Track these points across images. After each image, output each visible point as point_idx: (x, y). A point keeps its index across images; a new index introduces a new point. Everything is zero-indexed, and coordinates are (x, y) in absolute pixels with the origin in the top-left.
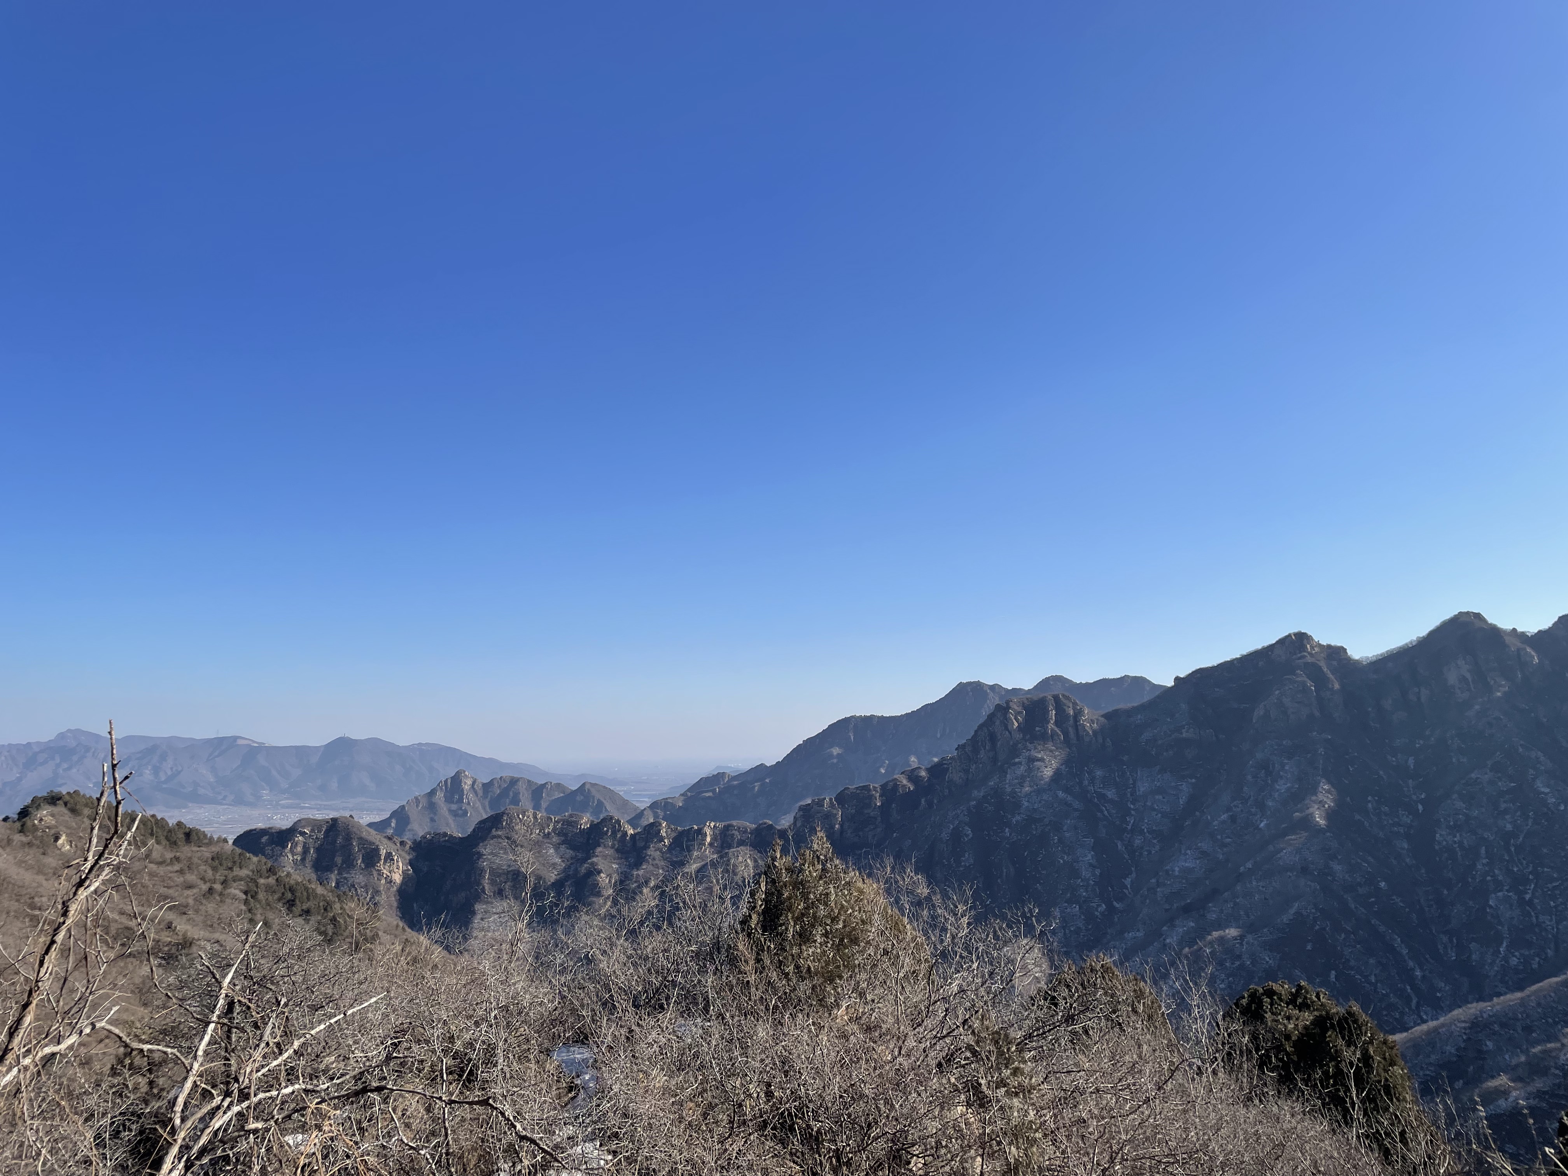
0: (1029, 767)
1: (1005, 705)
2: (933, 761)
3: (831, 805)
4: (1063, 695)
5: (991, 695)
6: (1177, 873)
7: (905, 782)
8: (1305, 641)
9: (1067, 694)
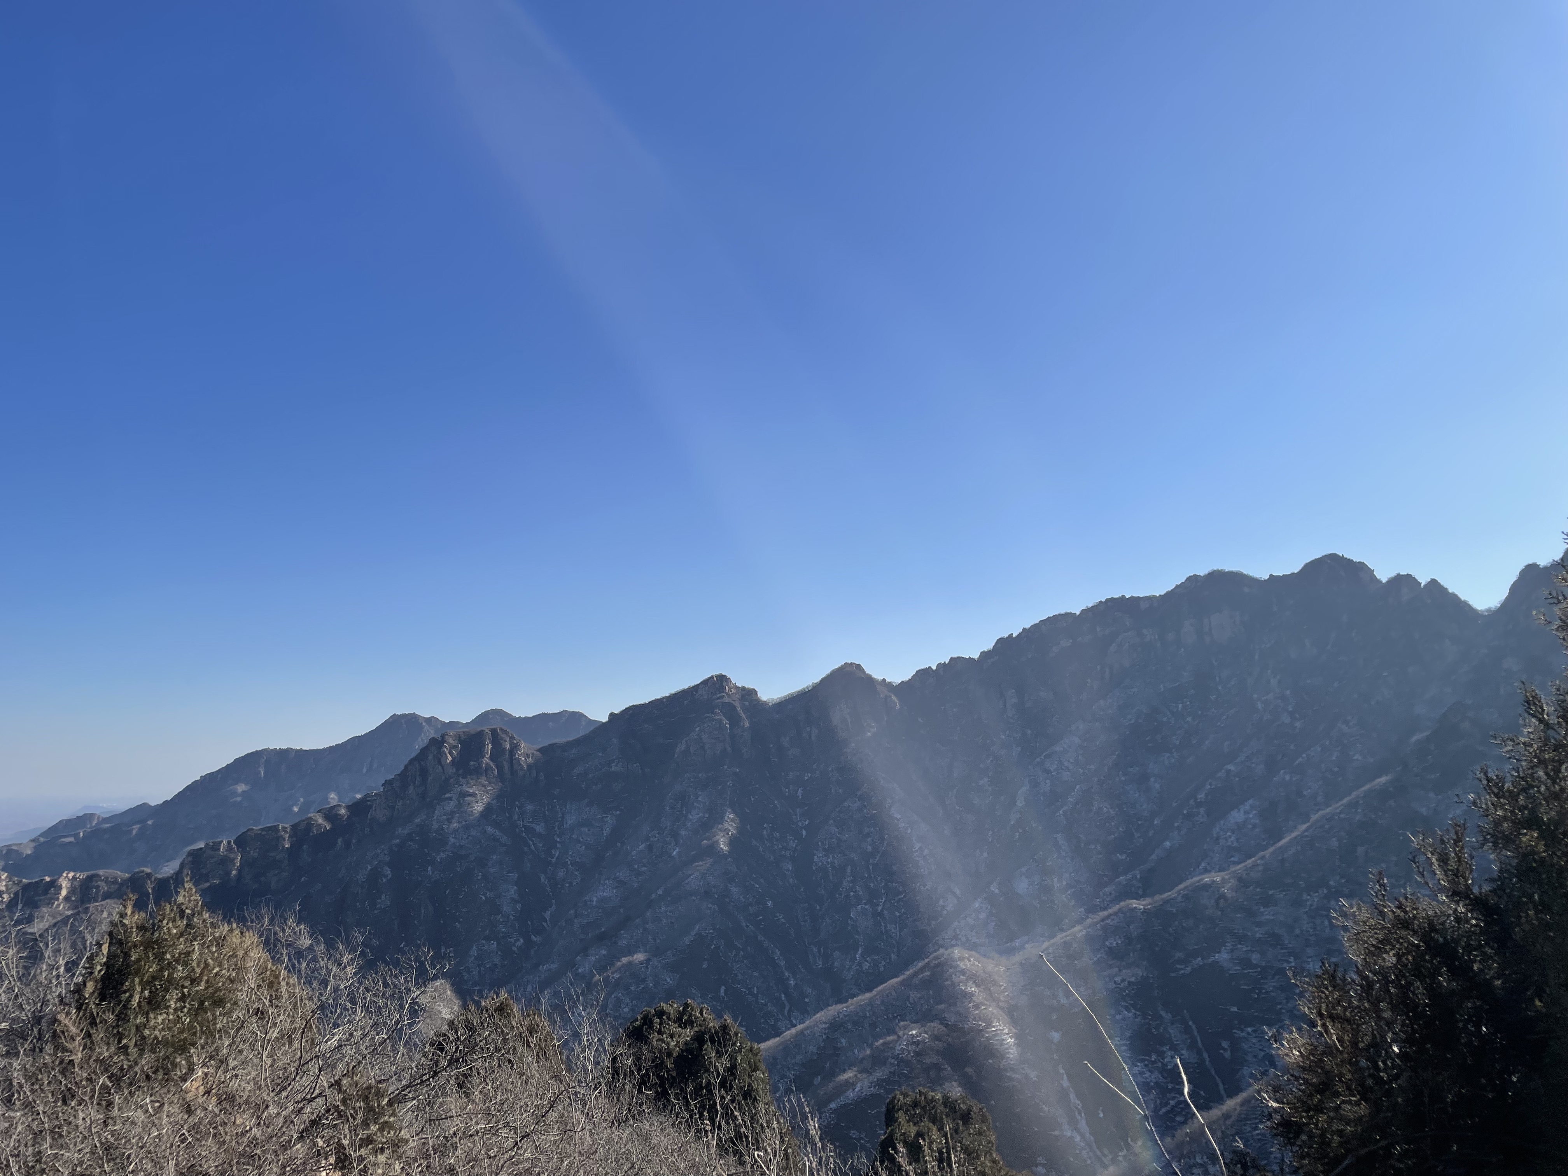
0: (459, 802)
1: (440, 739)
2: (355, 797)
3: (229, 849)
4: (501, 729)
5: (426, 727)
6: (594, 903)
7: (320, 821)
8: (724, 684)
9: (505, 728)
